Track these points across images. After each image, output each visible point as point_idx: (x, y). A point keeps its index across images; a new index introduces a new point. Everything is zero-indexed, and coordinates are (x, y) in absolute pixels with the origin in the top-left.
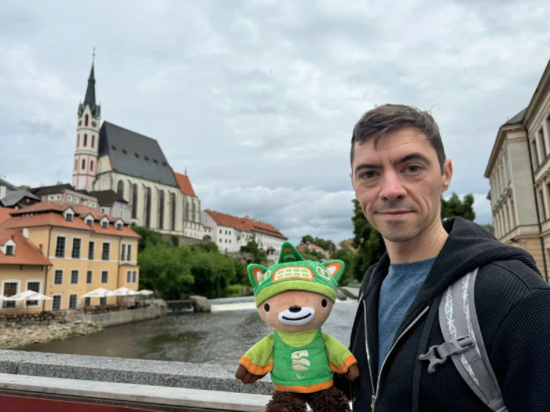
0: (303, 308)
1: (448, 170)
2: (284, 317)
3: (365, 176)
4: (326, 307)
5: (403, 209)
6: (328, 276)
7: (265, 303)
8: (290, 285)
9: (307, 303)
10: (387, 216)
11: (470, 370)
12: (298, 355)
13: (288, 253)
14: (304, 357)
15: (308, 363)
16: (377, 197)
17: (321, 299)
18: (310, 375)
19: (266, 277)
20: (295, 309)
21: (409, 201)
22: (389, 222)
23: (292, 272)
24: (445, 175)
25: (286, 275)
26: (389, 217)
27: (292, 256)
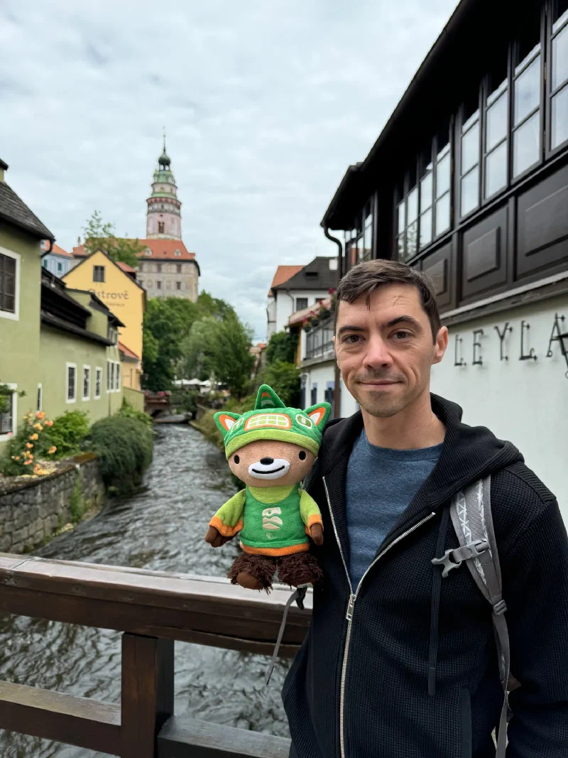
0: (275, 460)
1: (443, 339)
2: (253, 470)
3: (349, 340)
4: (304, 461)
5: (389, 379)
6: (309, 426)
7: (234, 455)
8: (263, 434)
9: (282, 455)
10: (370, 386)
11: (482, 572)
12: (270, 513)
13: (266, 398)
14: (275, 515)
15: (280, 522)
16: (360, 364)
17: (298, 451)
18: (282, 536)
19: (238, 424)
20: (267, 461)
21: (394, 371)
22: (371, 393)
23: (267, 420)
24: (437, 344)
25: (260, 423)
26: (371, 388)
27: (270, 402)
